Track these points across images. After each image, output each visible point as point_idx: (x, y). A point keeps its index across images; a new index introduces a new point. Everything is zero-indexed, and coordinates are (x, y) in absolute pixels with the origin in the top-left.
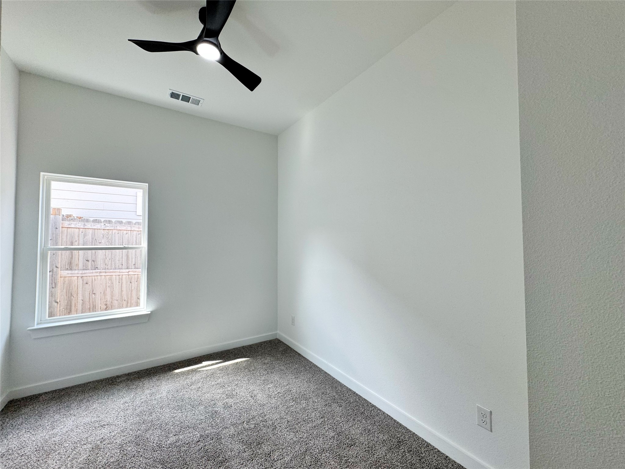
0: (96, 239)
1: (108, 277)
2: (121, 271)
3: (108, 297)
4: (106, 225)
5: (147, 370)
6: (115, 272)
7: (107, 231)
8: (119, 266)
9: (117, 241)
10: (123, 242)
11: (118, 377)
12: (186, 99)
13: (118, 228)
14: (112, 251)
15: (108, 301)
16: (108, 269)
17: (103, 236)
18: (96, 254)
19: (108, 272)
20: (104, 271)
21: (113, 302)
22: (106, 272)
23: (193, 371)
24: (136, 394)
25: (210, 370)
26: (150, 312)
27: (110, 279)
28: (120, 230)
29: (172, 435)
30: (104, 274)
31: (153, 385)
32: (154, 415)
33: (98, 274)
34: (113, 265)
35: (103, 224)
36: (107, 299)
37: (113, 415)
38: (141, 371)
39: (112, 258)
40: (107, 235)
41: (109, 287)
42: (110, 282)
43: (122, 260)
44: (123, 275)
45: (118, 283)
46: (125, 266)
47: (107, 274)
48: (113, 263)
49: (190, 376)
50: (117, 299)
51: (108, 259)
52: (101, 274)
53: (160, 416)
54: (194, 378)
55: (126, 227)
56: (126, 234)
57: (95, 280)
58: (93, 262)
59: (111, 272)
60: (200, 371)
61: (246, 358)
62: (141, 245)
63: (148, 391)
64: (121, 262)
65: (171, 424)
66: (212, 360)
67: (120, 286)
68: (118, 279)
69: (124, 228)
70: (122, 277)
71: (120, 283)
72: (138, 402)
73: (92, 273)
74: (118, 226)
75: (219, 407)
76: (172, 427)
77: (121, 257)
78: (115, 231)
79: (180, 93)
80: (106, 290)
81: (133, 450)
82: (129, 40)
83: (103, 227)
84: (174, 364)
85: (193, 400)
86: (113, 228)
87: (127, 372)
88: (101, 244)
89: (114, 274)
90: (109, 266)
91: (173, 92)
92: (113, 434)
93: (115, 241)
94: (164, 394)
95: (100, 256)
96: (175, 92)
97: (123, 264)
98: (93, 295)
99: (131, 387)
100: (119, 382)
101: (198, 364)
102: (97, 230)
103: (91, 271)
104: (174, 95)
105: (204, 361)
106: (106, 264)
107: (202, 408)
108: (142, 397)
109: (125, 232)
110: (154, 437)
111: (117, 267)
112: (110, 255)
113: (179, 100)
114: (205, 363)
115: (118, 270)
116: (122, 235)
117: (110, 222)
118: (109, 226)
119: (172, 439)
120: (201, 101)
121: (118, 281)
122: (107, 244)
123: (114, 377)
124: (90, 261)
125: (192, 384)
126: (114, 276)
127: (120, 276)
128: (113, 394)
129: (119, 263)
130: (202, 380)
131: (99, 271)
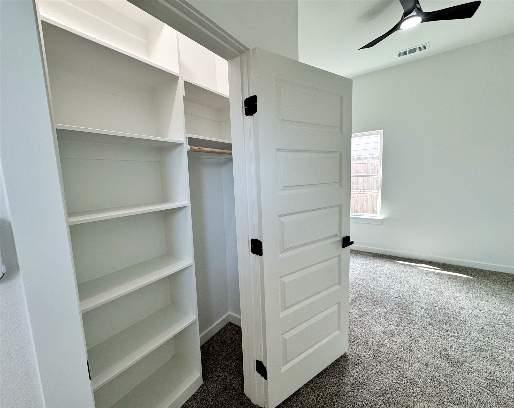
0: (358, 170)
1: (365, 195)
2: (373, 191)
3: (365, 207)
4: (364, 160)
5: (380, 254)
6: (369, 192)
7: (364, 164)
8: (371, 188)
9: (370, 171)
10: (374, 172)
11: (363, 252)
12: (413, 51)
13: (371, 162)
14: (367, 178)
15: (365, 210)
16: (365, 189)
17: (362, 168)
18: (358, 180)
19: (365, 192)
20: (362, 190)
21: (368, 211)
22: (363, 192)
23: (411, 265)
24: (369, 262)
25: (426, 270)
26: (382, 219)
27: (367, 197)
28: (372, 163)
29: (382, 287)
30: (362, 193)
31: (380, 262)
32: (375, 275)
33: (359, 193)
34: (368, 187)
35: (362, 160)
36: (364, 208)
37: (355, 266)
38: (376, 253)
39: (367, 183)
40: (364, 167)
41: (365, 201)
42: (366, 198)
43: (374, 184)
44: (374, 194)
45: (371, 199)
46: (376, 188)
47: (364, 193)
48: (368, 185)
49: (407, 268)
50: (371, 209)
51: (365, 183)
52: (361, 193)
53: (379, 277)
54: (409, 270)
55: (376, 160)
56: (377, 165)
57: (357, 196)
58: (356, 185)
59: (366, 192)
60: (416, 268)
61: (468, 276)
62: (378, 173)
63: (376, 264)
64: (373, 185)
65: (384, 283)
66: (431, 266)
67: (372, 201)
68: (371, 196)
69: (375, 162)
70: (373, 196)
71: (372, 200)
72: (369, 266)
73: (356, 191)
74: (371, 160)
75: (421, 291)
76: (383, 284)
77: (373, 182)
78: (369, 164)
79: (406, 50)
80: (364, 203)
81: (360, 282)
82: (358, 50)
83: (362, 162)
84: (399, 257)
85: (403, 279)
86: (368, 162)
87: (368, 251)
88: (361, 173)
89: (368, 193)
90: (366, 187)
91: (400, 52)
92: (353, 273)
93: (369, 171)
94: (386, 269)
95: (360, 181)
96: (401, 52)
97: (374, 187)
98: (357, 205)
99: (368, 259)
100: (362, 254)
101: (417, 263)
102: (358, 164)
103: (355, 190)
104: (402, 54)
105: (423, 264)
106: (364, 186)
107: (407, 286)
108: (372, 265)
109: (376, 164)
110: (372, 283)
111: (370, 189)
112: (366, 180)
113: (407, 54)
114: (422, 265)
115: (371, 191)
116: (374, 167)
117: (366, 158)
118: (365, 161)
119: (381, 289)
120: (428, 45)
121: (371, 198)
122: (365, 173)
123: (360, 251)
124: (355, 184)
125: (406, 272)
126: (368, 195)
127: (372, 195)
128: (358, 258)
129: (372, 186)
130: (415, 273)
131: (360, 190)
